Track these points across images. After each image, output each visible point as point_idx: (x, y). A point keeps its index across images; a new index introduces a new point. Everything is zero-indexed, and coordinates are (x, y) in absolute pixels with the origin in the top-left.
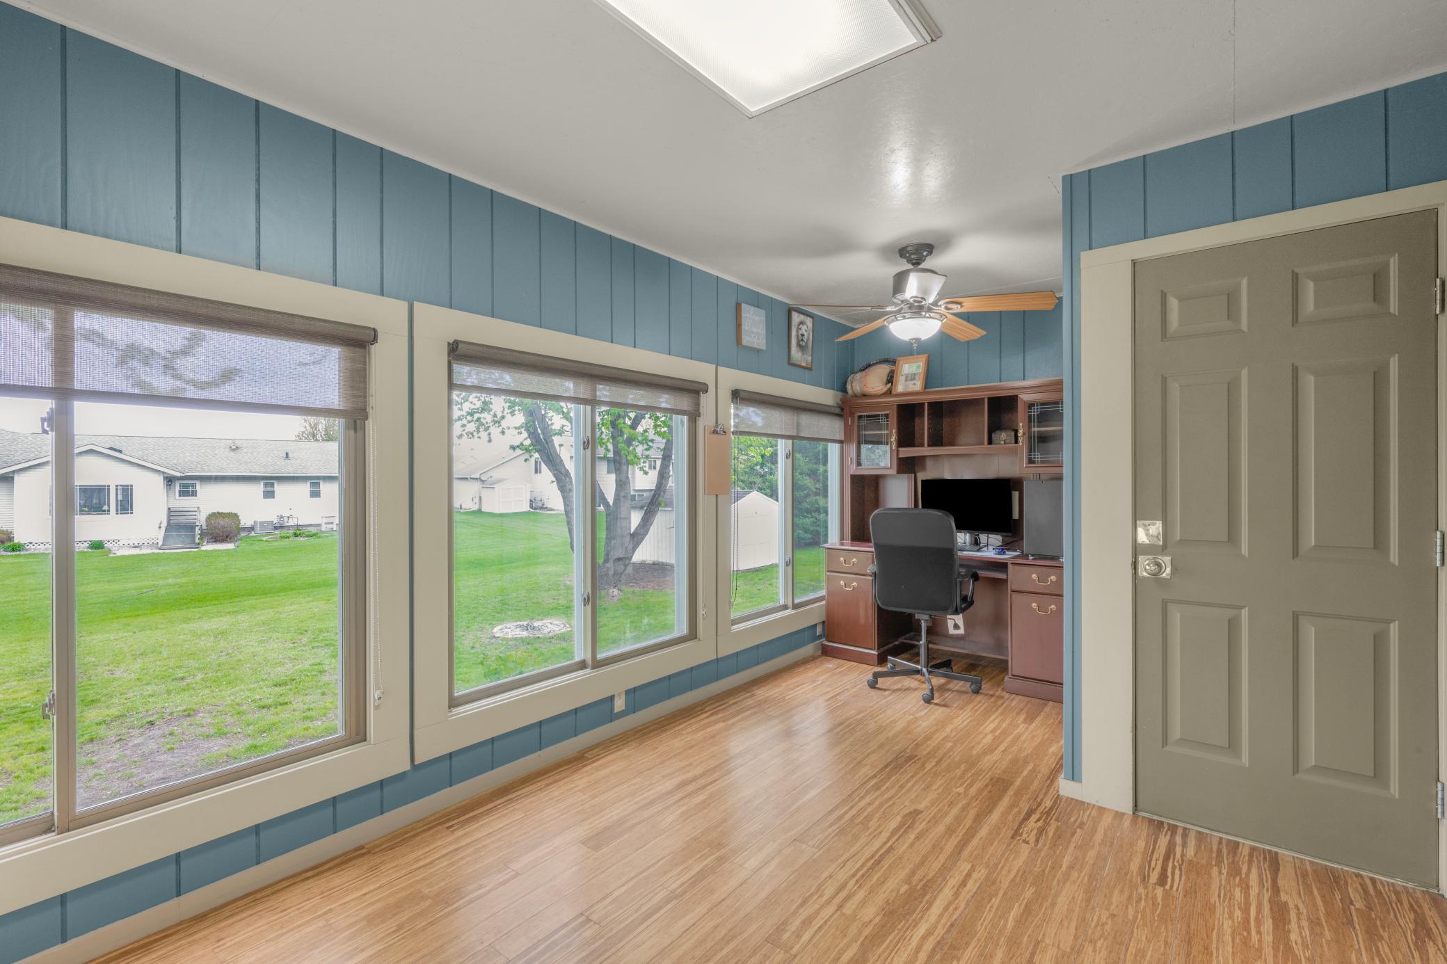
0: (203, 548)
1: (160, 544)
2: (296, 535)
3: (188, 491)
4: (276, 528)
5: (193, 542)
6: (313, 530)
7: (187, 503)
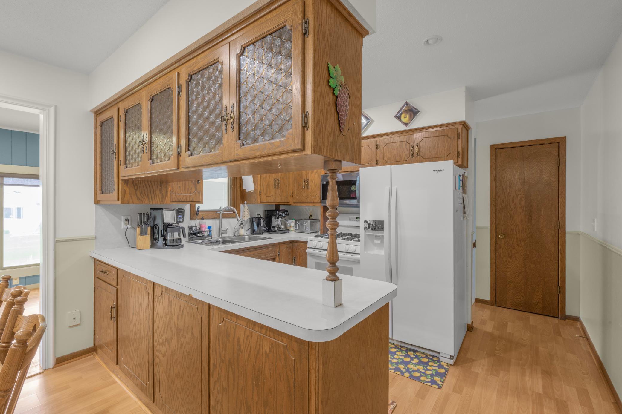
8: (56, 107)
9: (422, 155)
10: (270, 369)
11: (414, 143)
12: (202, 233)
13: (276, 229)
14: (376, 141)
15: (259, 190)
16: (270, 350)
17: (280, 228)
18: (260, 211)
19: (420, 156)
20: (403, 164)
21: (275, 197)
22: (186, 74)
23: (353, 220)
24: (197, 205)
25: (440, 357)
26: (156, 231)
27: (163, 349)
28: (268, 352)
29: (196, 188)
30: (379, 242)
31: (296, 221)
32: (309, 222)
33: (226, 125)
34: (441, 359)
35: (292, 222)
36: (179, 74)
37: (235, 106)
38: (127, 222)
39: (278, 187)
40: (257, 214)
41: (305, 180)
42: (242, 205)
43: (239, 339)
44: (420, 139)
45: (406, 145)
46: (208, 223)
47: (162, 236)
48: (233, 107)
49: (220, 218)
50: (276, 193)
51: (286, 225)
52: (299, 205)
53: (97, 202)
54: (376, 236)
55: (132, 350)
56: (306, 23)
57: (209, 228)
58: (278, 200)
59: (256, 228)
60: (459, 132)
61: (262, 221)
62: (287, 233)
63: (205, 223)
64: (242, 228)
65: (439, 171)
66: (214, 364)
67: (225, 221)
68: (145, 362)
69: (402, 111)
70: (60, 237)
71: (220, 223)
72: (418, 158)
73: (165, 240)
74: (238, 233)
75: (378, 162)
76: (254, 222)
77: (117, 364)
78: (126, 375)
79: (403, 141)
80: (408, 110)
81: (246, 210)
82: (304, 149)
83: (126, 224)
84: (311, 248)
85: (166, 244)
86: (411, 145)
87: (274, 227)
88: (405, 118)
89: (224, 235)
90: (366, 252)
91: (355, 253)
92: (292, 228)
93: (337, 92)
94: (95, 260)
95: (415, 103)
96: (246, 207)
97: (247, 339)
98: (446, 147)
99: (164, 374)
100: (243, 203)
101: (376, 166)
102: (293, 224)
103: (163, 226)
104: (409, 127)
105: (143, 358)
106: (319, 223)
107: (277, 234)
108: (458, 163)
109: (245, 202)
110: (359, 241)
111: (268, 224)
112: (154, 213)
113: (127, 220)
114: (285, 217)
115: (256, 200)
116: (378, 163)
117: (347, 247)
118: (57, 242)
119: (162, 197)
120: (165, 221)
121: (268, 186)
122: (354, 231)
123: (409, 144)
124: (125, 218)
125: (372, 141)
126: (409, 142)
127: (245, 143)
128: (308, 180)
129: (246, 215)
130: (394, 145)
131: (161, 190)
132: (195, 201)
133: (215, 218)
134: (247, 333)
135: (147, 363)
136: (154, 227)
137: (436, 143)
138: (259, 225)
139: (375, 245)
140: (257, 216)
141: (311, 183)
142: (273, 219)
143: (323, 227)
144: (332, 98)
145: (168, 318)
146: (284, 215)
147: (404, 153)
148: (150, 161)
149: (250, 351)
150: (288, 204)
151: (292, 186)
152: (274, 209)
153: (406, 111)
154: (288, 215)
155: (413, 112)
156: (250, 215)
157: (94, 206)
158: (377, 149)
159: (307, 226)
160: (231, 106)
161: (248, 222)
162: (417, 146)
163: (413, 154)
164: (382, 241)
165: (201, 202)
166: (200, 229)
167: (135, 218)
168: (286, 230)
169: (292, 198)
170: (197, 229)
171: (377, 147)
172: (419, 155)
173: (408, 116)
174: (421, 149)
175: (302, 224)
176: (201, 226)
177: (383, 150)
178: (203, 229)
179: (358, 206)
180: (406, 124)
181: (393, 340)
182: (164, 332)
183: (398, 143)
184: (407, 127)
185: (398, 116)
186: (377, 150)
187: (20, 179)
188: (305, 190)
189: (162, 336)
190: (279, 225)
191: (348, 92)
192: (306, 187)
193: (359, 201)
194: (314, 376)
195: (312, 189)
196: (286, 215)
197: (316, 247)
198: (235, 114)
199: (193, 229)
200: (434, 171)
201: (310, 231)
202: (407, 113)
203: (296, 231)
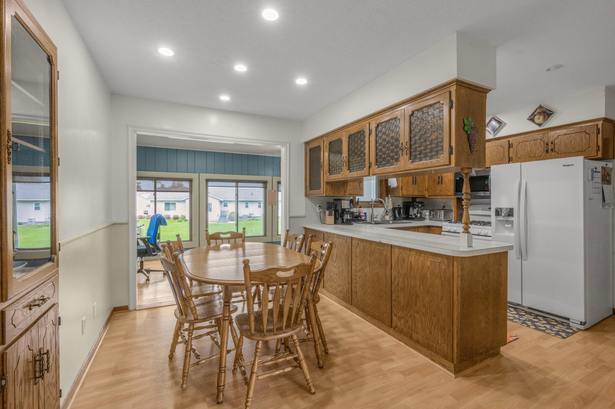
0: (228, 223)
1: (218, 221)
2: (253, 220)
3: (225, 206)
4: (248, 217)
5: (226, 221)
6: (258, 218)
7: (225, 209)
8: (289, 143)
9: (557, 151)
10: (430, 275)
11: (548, 141)
12: (361, 218)
13: (414, 217)
14: (509, 141)
15: (401, 186)
16: (430, 265)
17: (417, 216)
18: (400, 203)
19: (555, 151)
20: (537, 160)
21: (413, 191)
22: (375, 124)
23: (485, 210)
24: (357, 198)
25: (570, 323)
26: (337, 214)
27: (359, 274)
28: (429, 266)
29: (359, 185)
30: (510, 226)
31: (430, 211)
32: (443, 212)
33: (402, 152)
34: (571, 324)
35: (427, 212)
36: (369, 123)
37: (408, 142)
38: (320, 208)
39: (416, 183)
40: (397, 205)
41: (439, 177)
42: (386, 198)
43: (411, 262)
44: (555, 137)
45: (540, 142)
46: (364, 210)
47: (341, 217)
48: (407, 143)
49: (372, 207)
50: (414, 188)
51: (421, 214)
52: (433, 197)
53: (306, 195)
54: (506, 221)
55: (335, 278)
56: (451, 102)
57: (365, 213)
58: (416, 193)
59: (397, 216)
60: (598, 127)
61: (402, 210)
62: (422, 220)
63: (362, 210)
64: (387, 215)
65: (569, 165)
66: (395, 277)
67: (375, 209)
68: (345, 284)
69: (536, 113)
70: (292, 215)
71: (372, 210)
72: (553, 153)
73: (343, 219)
74: (384, 219)
75: (511, 158)
76: (396, 211)
77: (324, 288)
78: (330, 292)
79: (537, 140)
80: (542, 112)
81: (390, 202)
82: (450, 164)
83: (319, 209)
84: (446, 231)
85: (343, 222)
86: (545, 142)
87: (411, 215)
88: (539, 119)
89: (375, 219)
90: (497, 234)
91: (487, 235)
92: (427, 217)
93: (469, 133)
94: (305, 228)
95: (549, 105)
96: (390, 199)
97: (416, 261)
98: (584, 142)
99: (360, 288)
100: (387, 196)
101: (509, 163)
102: (427, 213)
103: (342, 211)
104: (543, 126)
105: (344, 281)
106: (452, 213)
107: (415, 220)
108: (597, 156)
109: (390, 196)
110: (491, 226)
111: (407, 212)
112: (336, 202)
113: (320, 206)
114: (421, 207)
115: (398, 194)
116: (511, 160)
117: (479, 230)
118: (290, 217)
119: (344, 192)
120: (343, 208)
121: (407, 183)
122: (486, 219)
123: (543, 142)
124: (319, 205)
125: (506, 140)
126: (543, 140)
127: (414, 161)
128: (442, 176)
129: (390, 205)
130: (528, 143)
131: (344, 188)
132: (359, 194)
133: (368, 207)
134: (416, 258)
135: (347, 284)
136: (336, 211)
137: (572, 139)
138: (399, 213)
139: (507, 228)
140: (397, 206)
141: (445, 179)
142: (411, 209)
143: (456, 216)
144: (466, 136)
145: (363, 257)
146: (420, 206)
147: (538, 149)
148: (349, 171)
149: (418, 267)
150: (424, 197)
151: (427, 182)
152: (411, 201)
153: (540, 113)
154: (424, 206)
155: (547, 113)
156: (393, 205)
157: (305, 197)
158: (509, 147)
159: (441, 215)
160: (405, 142)
161: (391, 211)
162: (552, 143)
163: (548, 150)
164: (512, 226)
165: (362, 195)
166: (359, 214)
167: (326, 206)
168: (422, 218)
169: (427, 192)
170: (357, 214)
171: (510, 146)
172: (553, 150)
173: (542, 117)
174: (556, 146)
175: (436, 214)
176: (360, 212)
177: (516, 149)
178: (361, 214)
179: (489, 197)
180: (540, 125)
181: (524, 307)
182: (360, 265)
183: (532, 141)
184: (540, 127)
185: (532, 118)
186: (510, 149)
187: (245, 184)
188: (439, 185)
189: (358, 267)
190: (415, 214)
191: (476, 129)
192: (440, 183)
193: (490, 193)
194: (456, 275)
195: (445, 184)
196: (422, 206)
197: (450, 231)
198: (408, 146)
199: (355, 214)
200: (564, 166)
201: (444, 219)
202: (541, 115)
203: (430, 219)
